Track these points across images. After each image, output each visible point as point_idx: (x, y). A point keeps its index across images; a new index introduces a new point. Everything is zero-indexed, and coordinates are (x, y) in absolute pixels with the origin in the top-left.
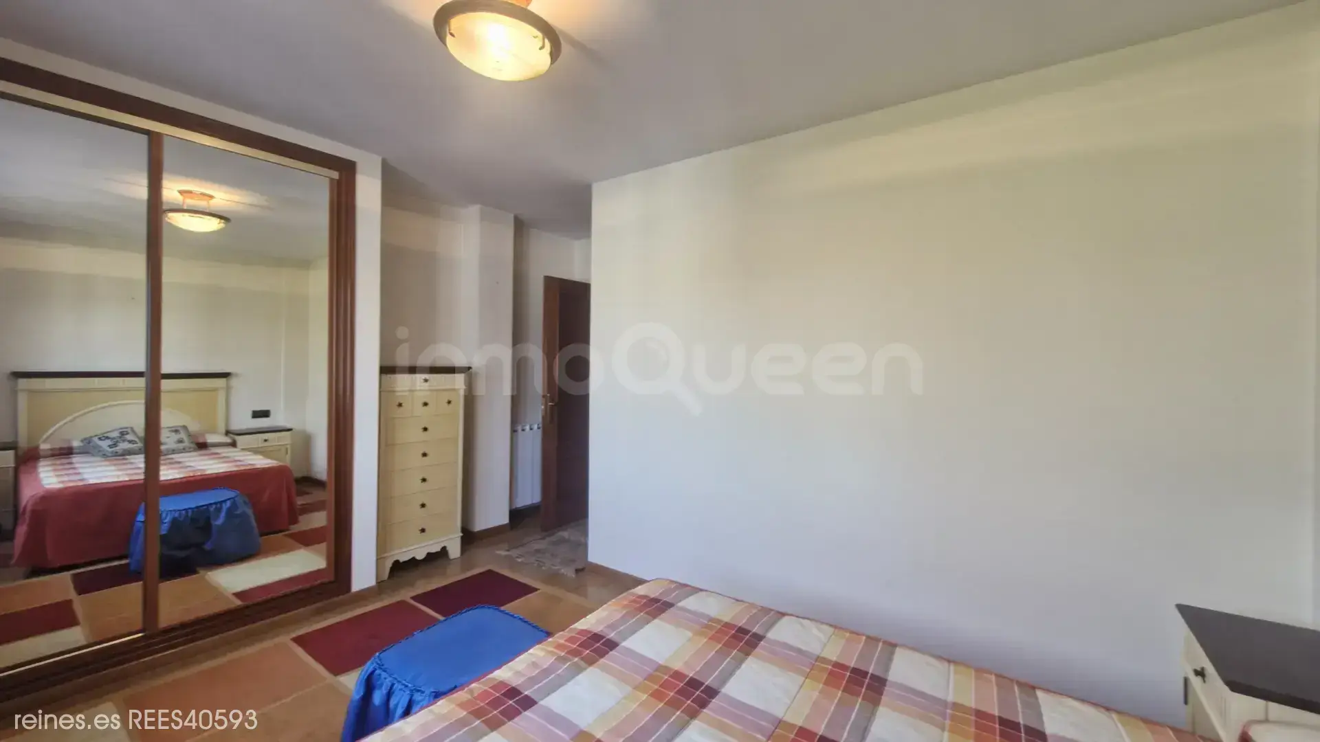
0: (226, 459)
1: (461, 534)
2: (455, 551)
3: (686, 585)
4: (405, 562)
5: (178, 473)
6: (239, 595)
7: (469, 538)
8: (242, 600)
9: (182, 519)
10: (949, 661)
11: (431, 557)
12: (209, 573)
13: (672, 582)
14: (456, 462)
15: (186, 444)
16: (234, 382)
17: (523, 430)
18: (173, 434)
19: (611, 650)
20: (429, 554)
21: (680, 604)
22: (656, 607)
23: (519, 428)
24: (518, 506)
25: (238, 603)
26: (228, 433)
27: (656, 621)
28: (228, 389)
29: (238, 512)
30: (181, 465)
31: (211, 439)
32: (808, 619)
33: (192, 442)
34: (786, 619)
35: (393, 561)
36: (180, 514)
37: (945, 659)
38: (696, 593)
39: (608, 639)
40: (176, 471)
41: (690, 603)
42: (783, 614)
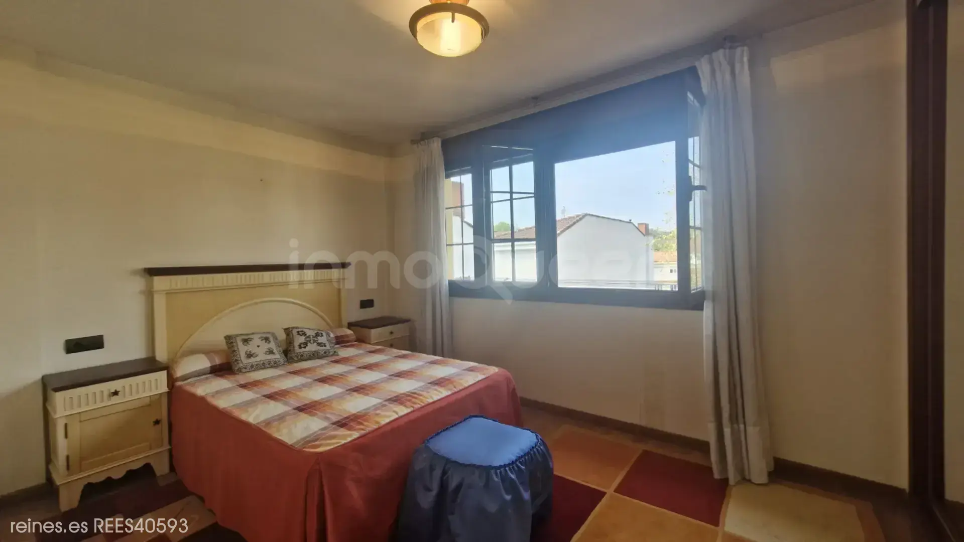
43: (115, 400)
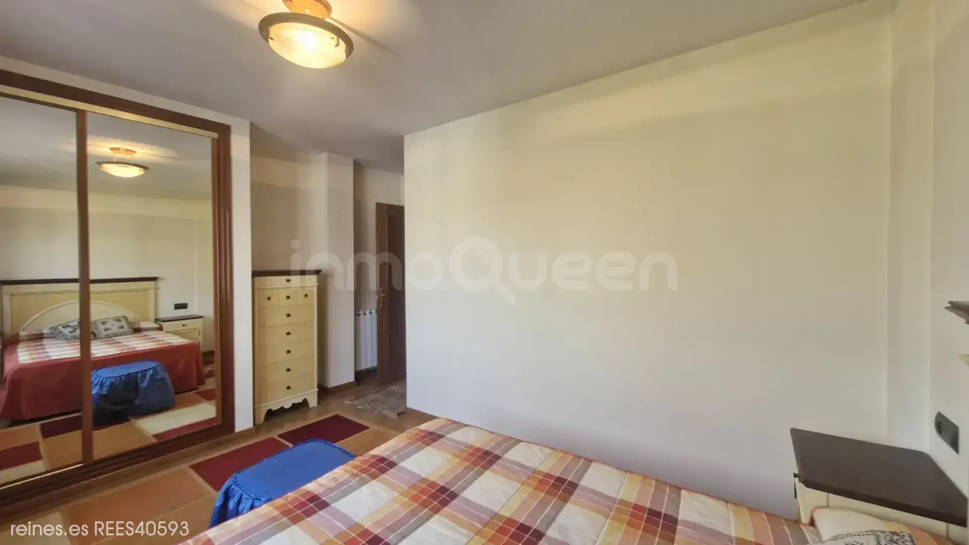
0: (153, 339)
1: (317, 390)
2: (313, 402)
3: (458, 423)
4: (275, 411)
5: (117, 351)
6: (156, 436)
7: (324, 392)
8: (157, 439)
9: (117, 383)
10: (627, 471)
11: (295, 406)
12: (137, 421)
13: (449, 420)
14: (313, 338)
15: (126, 329)
16: (160, 284)
17: (365, 314)
18: (117, 322)
19: (391, 468)
20: (294, 405)
21: (450, 436)
22: (432, 438)
23: (362, 313)
24: (362, 369)
25: (155, 440)
26: (156, 320)
27: (428, 448)
28: (156, 289)
29: (159, 377)
30: (119, 345)
31: (143, 325)
32: (537, 444)
33: (130, 328)
34: (521, 444)
35: (266, 410)
36: (116, 380)
37: (624, 470)
38: (464, 427)
39: (390, 461)
40: (116, 349)
41: (458, 435)
42: (520, 441)
43: (184, 328)
